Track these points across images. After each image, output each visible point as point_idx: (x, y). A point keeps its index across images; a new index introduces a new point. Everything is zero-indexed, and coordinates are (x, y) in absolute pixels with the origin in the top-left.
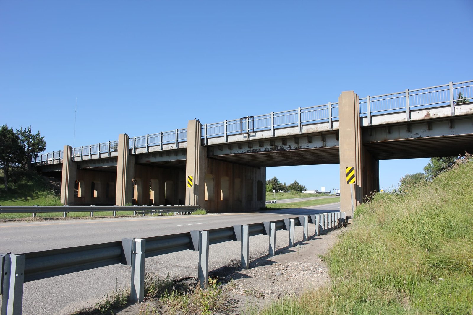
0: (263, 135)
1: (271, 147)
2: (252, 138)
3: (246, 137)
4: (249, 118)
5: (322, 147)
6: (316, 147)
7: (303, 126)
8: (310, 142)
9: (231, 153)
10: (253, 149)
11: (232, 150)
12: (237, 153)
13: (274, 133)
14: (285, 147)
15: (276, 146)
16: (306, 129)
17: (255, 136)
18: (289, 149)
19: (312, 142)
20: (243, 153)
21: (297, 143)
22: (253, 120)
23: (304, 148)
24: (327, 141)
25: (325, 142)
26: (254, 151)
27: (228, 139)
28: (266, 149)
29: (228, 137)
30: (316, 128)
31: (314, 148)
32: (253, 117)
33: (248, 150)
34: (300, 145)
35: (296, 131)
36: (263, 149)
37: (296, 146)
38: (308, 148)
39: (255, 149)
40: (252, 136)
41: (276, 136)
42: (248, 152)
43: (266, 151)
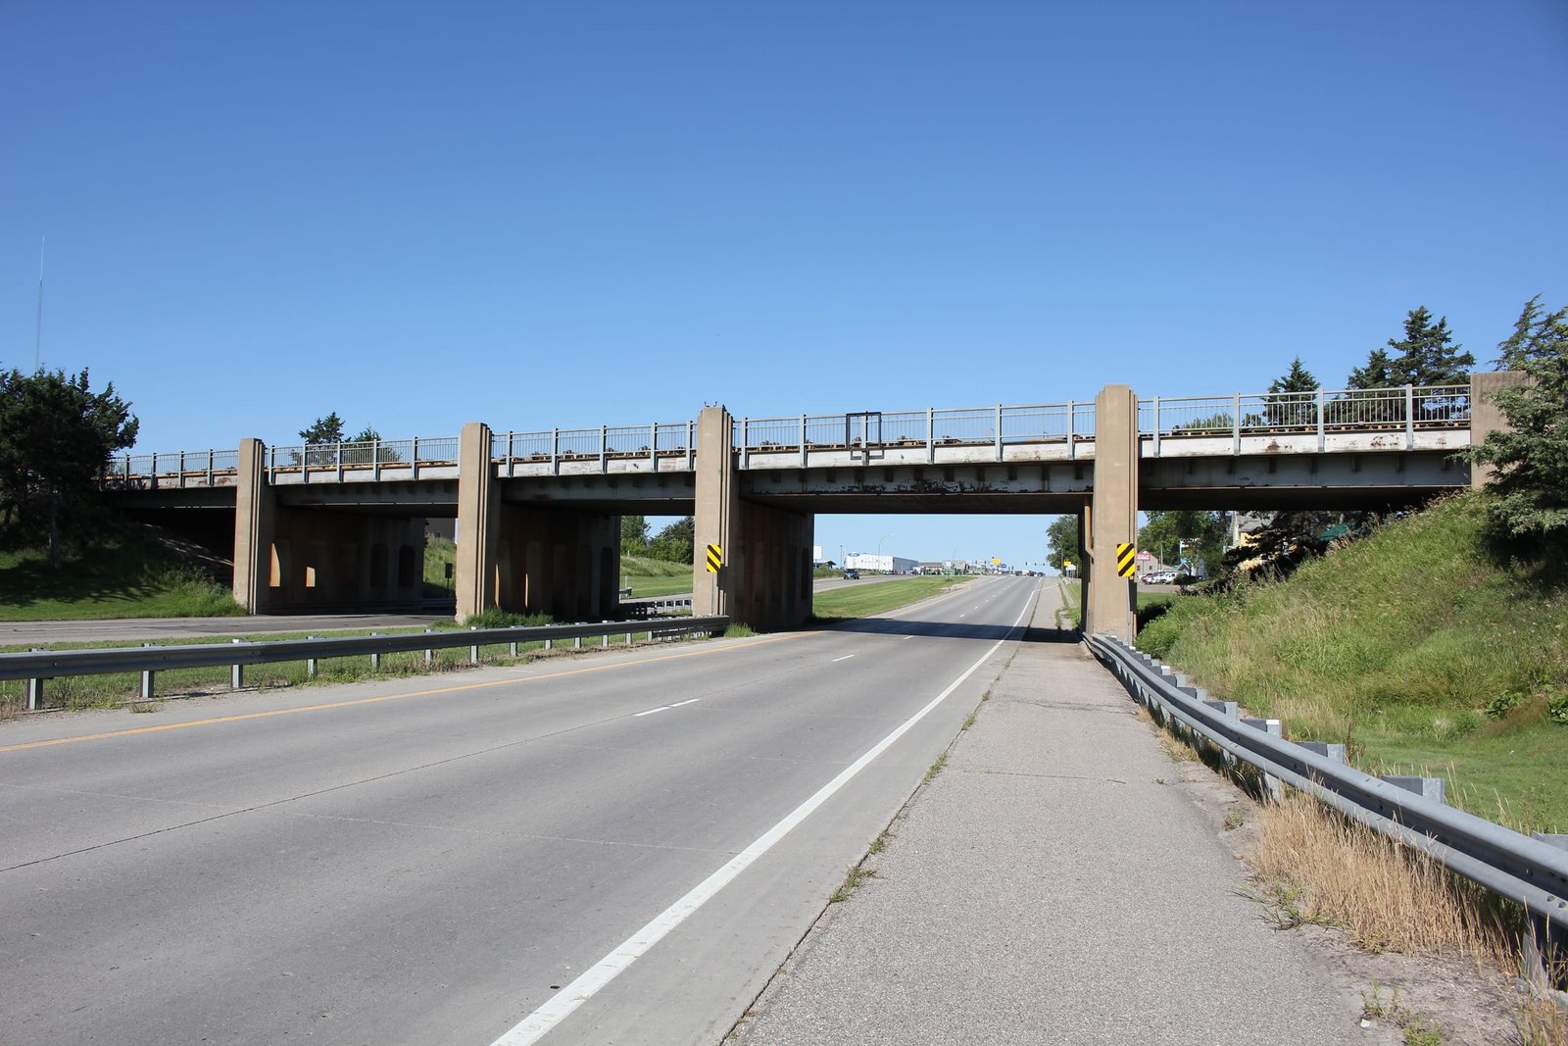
0: (903, 457)
1: (913, 483)
2: (872, 463)
3: (858, 458)
4: (867, 414)
5: (1038, 492)
6: (1026, 491)
7: (1004, 444)
8: (1012, 478)
9: (806, 490)
10: (865, 484)
11: (807, 482)
12: (822, 492)
13: (932, 455)
14: (949, 484)
15: (925, 482)
16: (1010, 454)
17: (882, 457)
18: (959, 490)
19: (1016, 480)
20: (837, 492)
21: (981, 478)
22: (880, 421)
23: (996, 491)
24: (1052, 479)
25: (1046, 482)
26: (866, 490)
27: (807, 459)
28: (899, 486)
29: (808, 455)
30: (1036, 452)
31: (1022, 491)
32: (879, 414)
33: (853, 487)
34: (987, 483)
35: (989, 455)
36: (890, 487)
37: (976, 484)
38: (1006, 492)
39: (871, 485)
40: (874, 457)
41: (935, 462)
42: (850, 491)
43: (900, 491)
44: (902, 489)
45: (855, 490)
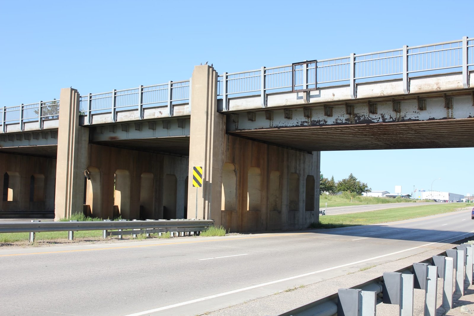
0: (334, 95)
1: (347, 116)
2: (312, 101)
3: (301, 98)
4: (308, 63)
5: (444, 118)
6: (433, 119)
7: (410, 79)
8: (422, 108)
9: (271, 125)
10: (312, 120)
11: (273, 120)
12: (283, 127)
13: (355, 92)
14: (373, 116)
15: (356, 115)
16: (416, 87)
17: (319, 96)
18: (381, 120)
19: (425, 109)
20: (293, 126)
21: (397, 110)
22: (317, 67)
23: (410, 120)
24: (454, 107)
25: (450, 110)
26: (314, 124)
27: (267, 101)
28: (336, 120)
29: (267, 97)
30: (437, 84)
31: (430, 119)
32: (316, 61)
33: (304, 122)
34: (402, 114)
35: (399, 88)
36: (330, 121)
37: (394, 115)
38: (418, 120)
39: (317, 120)
40: (313, 96)
41: (358, 97)
42: (302, 125)
43: (337, 124)
44: (339, 122)
45: (305, 124)
